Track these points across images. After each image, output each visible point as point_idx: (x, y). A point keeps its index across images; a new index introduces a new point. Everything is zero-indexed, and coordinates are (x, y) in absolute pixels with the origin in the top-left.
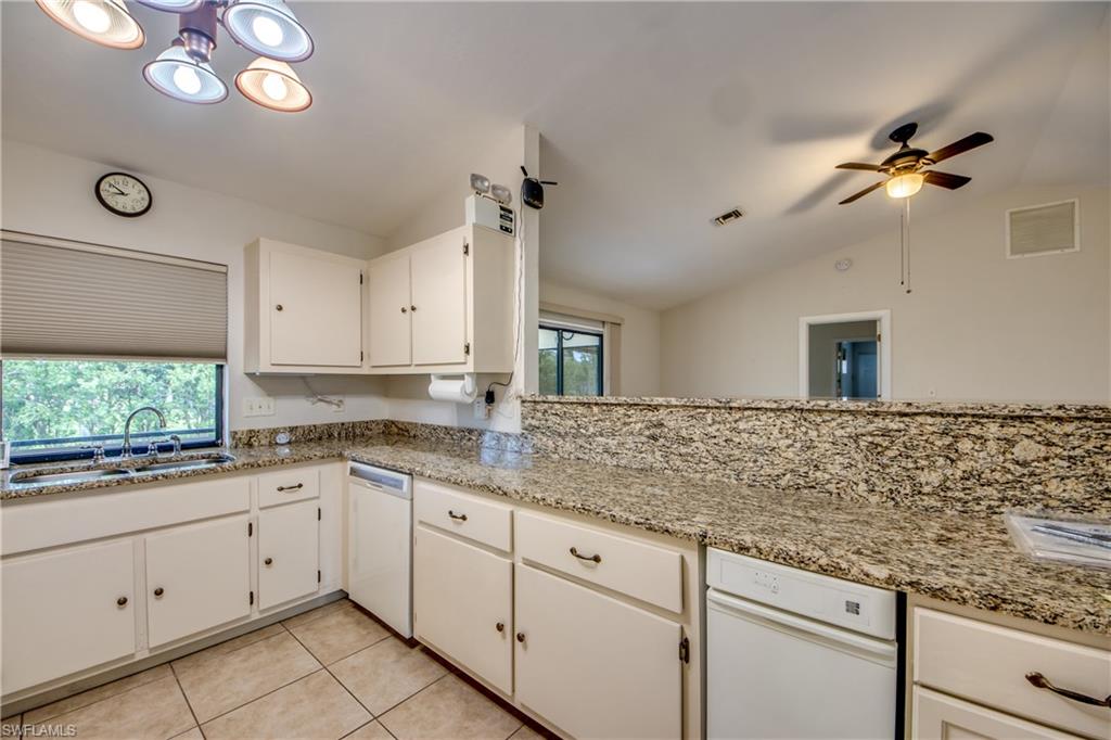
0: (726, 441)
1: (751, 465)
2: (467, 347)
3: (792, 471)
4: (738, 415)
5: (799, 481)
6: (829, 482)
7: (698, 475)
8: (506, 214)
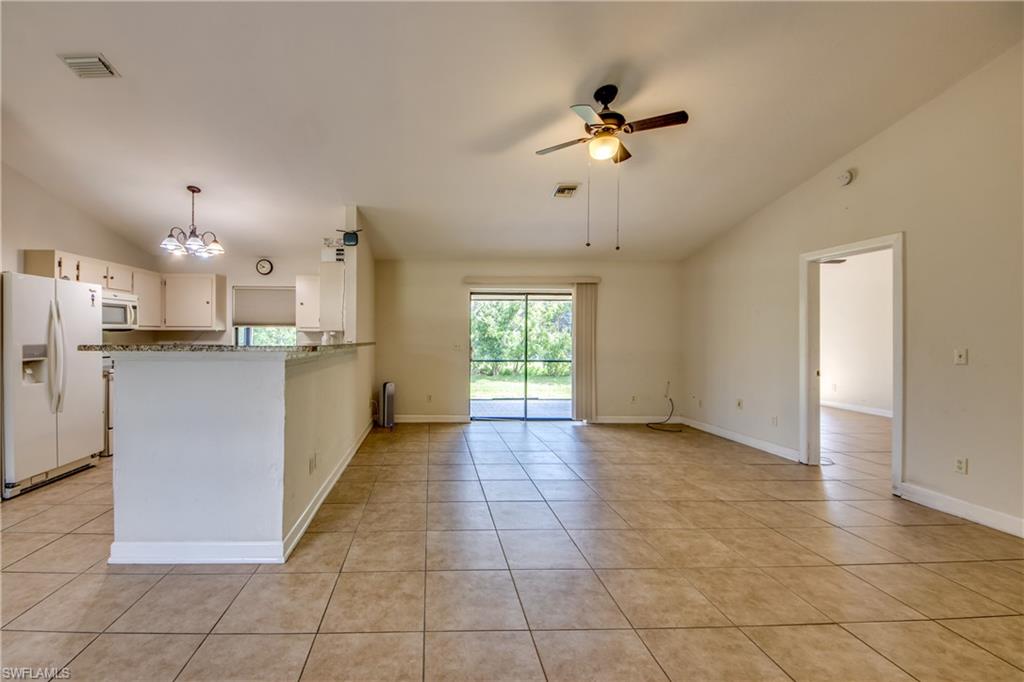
8: (340, 252)
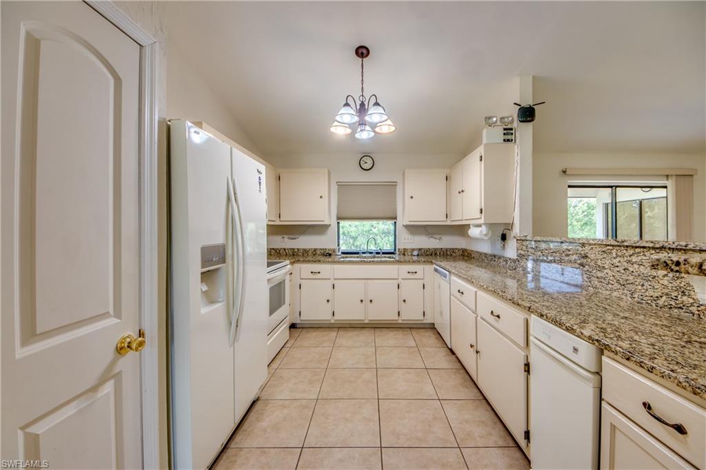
0: (624, 269)
1: (640, 287)
2: (481, 210)
3: (667, 294)
4: (631, 252)
5: (671, 303)
6: (692, 305)
7: (608, 292)
8: (508, 131)
